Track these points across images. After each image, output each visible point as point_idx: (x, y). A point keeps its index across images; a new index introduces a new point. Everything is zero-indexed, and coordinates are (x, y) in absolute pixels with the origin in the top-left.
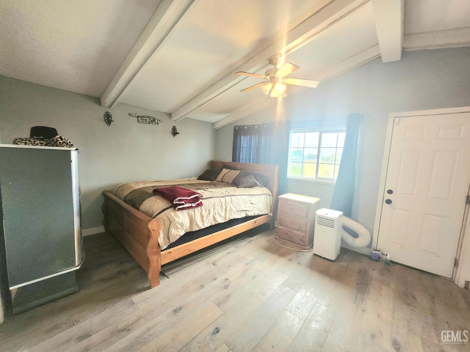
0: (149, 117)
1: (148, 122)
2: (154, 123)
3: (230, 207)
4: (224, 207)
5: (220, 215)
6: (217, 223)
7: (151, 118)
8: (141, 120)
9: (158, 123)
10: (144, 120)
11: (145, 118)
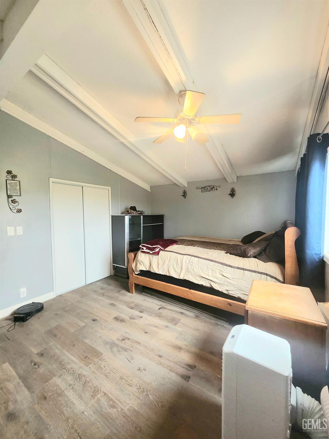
0: (209, 186)
1: (209, 190)
2: (213, 190)
3: (187, 266)
4: (180, 264)
5: (175, 270)
6: (170, 275)
7: (211, 186)
8: (204, 190)
9: (217, 189)
10: (206, 189)
11: (206, 188)
